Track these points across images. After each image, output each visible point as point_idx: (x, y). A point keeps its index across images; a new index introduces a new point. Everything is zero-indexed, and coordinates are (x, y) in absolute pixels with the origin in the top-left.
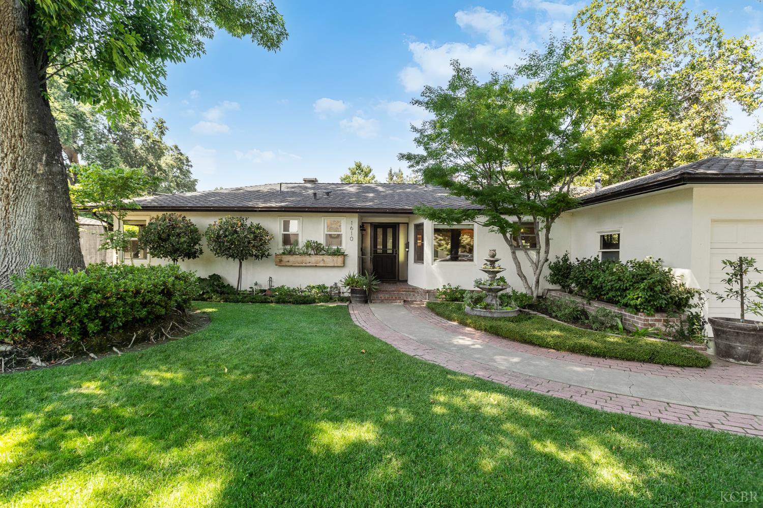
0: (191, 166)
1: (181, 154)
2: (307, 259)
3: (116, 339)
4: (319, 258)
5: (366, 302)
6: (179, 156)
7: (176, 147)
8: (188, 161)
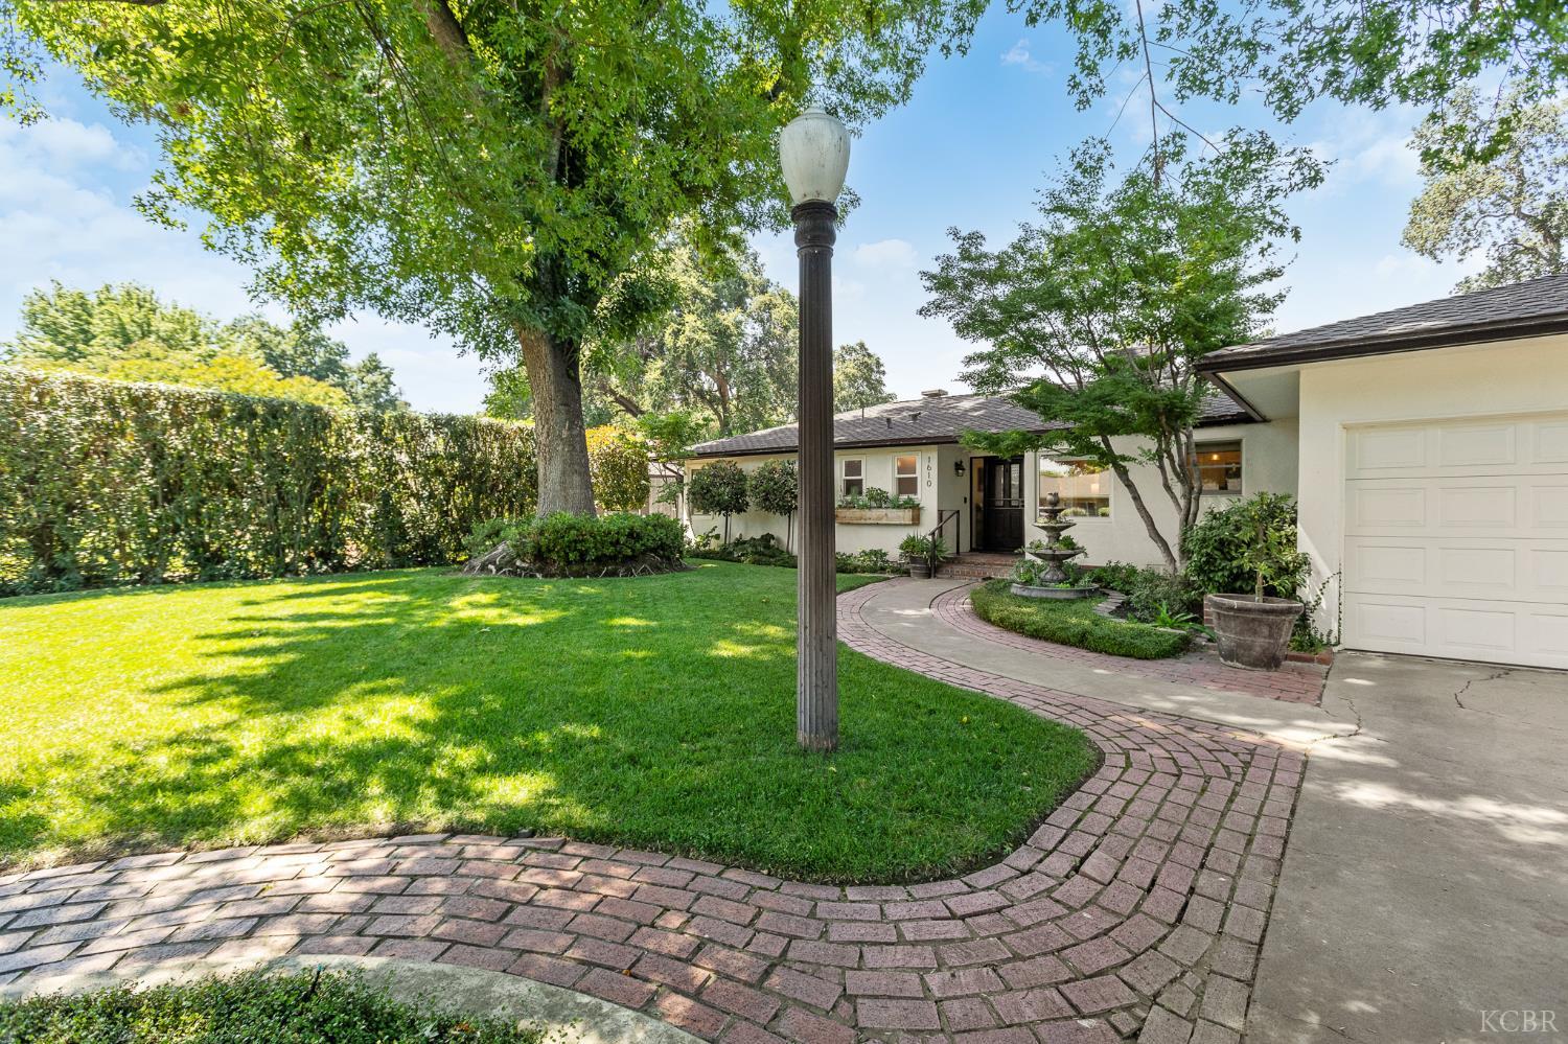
0: (884, 373)
1: (869, 356)
2: (867, 513)
3: (590, 569)
4: (882, 512)
5: (928, 576)
6: (866, 359)
7: (862, 346)
8: (878, 364)
